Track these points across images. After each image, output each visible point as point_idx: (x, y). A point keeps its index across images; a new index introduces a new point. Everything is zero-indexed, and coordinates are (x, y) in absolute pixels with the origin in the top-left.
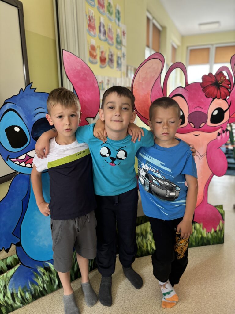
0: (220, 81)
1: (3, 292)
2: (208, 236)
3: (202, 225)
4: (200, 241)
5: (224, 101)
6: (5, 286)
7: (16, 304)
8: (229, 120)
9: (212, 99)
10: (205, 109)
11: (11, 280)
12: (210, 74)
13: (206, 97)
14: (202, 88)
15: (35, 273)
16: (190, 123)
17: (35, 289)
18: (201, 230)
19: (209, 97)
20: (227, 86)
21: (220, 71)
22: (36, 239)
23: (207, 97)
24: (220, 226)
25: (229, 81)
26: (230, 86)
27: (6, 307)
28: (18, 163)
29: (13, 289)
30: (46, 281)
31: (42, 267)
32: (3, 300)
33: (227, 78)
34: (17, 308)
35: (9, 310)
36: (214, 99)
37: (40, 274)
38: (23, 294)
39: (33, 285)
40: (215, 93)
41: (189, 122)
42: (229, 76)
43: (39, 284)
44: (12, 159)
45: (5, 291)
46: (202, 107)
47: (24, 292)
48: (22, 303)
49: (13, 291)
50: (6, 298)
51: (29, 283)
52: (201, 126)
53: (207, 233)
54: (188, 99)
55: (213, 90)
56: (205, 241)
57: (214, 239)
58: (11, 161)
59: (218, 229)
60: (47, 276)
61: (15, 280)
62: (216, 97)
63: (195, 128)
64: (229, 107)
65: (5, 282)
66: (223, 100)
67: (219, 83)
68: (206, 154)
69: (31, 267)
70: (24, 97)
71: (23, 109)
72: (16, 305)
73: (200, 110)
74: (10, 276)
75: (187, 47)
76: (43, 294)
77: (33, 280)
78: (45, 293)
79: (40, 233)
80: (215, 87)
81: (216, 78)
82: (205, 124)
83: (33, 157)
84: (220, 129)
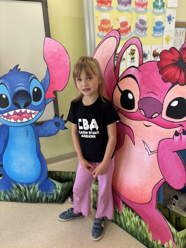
4: (145, 240)
9: (172, 84)
10: (160, 97)
12: (173, 49)
14: (159, 68)
16: (140, 110)
19: (167, 82)
23: (164, 82)
24: (169, 244)
28: (2, 117)
34: (2, 201)
36: (174, 85)
37: (14, 188)
41: (139, 108)
43: (14, 194)
46: (157, 93)
47: (5, 194)
48: (4, 199)
52: (153, 117)
54: (140, 81)
60: (18, 191)
62: (177, 83)
67: (184, 62)
68: (157, 151)
73: (154, 96)
77: (10, 190)
78: (18, 201)
79: (14, 164)
80: (178, 67)
81: (180, 54)
82: (159, 115)
83: (12, 116)
84: (180, 127)
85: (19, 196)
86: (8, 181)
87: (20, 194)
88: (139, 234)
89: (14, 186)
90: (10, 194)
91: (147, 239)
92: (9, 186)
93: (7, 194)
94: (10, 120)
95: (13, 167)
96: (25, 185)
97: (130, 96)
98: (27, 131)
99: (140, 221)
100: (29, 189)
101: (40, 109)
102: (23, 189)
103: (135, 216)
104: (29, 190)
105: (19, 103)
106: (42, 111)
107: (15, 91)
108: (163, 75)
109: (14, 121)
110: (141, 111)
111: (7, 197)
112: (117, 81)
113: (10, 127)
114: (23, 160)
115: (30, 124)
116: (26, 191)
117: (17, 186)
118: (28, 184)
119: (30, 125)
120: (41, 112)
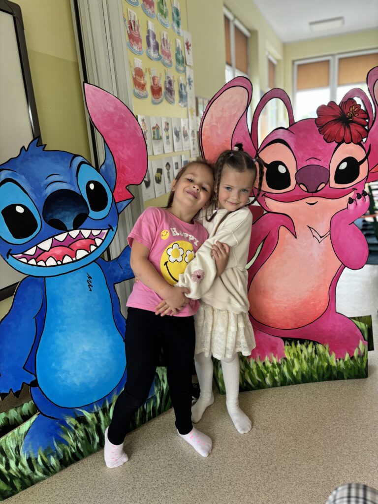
0: (348, 114)
1: (15, 457)
2: (340, 365)
3: (327, 346)
4: (326, 372)
5: (358, 146)
6: (17, 449)
7: (36, 474)
8: (367, 176)
9: (337, 144)
10: (325, 161)
11: (25, 439)
12: (332, 104)
13: (325, 142)
14: (318, 127)
15: (63, 427)
16: (299, 185)
17: (64, 451)
18: (327, 354)
19: (331, 142)
20: (361, 121)
21: (349, 97)
22: (60, 375)
23: (327, 142)
24: (359, 349)
25: (366, 112)
26: (367, 121)
27: (21, 479)
28: (24, 260)
29: (30, 452)
30: (79, 438)
31: (73, 417)
32: (16, 469)
33: (363, 108)
34: (38, 481)
35: (25, 484)
36: (339, 144)
37: (69, 428)
38: (45, 459)
39: (60, 445)
40: (342, 135)
41: (297, 183)
42: (364, 105)
43: (70, 443)
44: (15, 256)
45: (18, 456)
46: (319, 157)
47: (48, 456)
48: (44, 473)
49: (29, 455)
50: (20, 466)
51: (54, 442)
52: (319, 189)
53: (338, 360)
54: (294, 147)
55: (337, 129)
56: (335, 373)
57: (351, 369)
58: (14, 258)
59: (356, 354)
60: (82, 431)
61: (32, 438)
62: (343, 141)
63: (308, 192)
64: (367, 155)
65: (18, 442)
66: (357, 144)
67: (347, 117)
68: (329, 233)
69: (55, 417)
70: (28, 160)
71: (27, 178)
72: (35, 476)
73: (316, 163)
74: (23, 433)
75: (293, 62)
76: (76, 457)
77: (60, 437)
78: (80, 457)
79: (67, 365)
80: (341, 124)
81: (341, 109)
82: (326, 185)
83: (48, 251)
84: (353, 192)
85: (84, 441)
86: (53, 418)
87: (87, 433)
88: (315, 370)
89: (71, 421)
90: (59, 450)
91: (329, 367)
92: (58, 428)
93: (53, 454)
94: (45, 262)
95: (62, 376)
96: (95, 407)
97: (282, 169)
98: (90, 277)
99: (315, 348)
100: (105, 411)
101: (109, 225)
102: (93, 419)
103: (307, 347)
104: (107, 413)
105: (61, 220)
106: (113, 228)
107: (46, 195)
108: (325, 134)
109: (57, 262)
110: (301, 186)
111: (53, 461)
112: (257, 151)
113: (46, 278)
114: (87, 347)
115: (94, 261)
116: (99, 419)
117: (78, 419)
118: (101, 402)
119: (94, 263)
120: (113, 230)
